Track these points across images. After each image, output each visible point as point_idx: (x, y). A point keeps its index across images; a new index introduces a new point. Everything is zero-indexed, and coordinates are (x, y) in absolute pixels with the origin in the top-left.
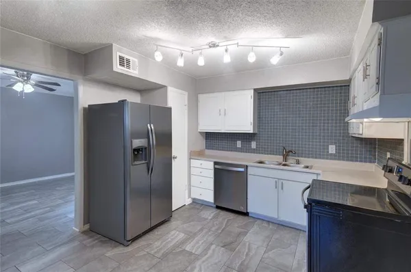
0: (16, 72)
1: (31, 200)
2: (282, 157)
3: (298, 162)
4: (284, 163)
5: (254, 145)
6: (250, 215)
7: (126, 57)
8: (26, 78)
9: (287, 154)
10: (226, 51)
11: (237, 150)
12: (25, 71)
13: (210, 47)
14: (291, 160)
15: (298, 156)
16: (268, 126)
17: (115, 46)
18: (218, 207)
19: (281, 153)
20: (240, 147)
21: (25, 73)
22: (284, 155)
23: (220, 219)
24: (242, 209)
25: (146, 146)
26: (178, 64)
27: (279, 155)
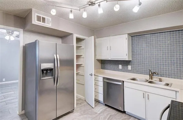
0: (6, 31)
1: (10, 92)
2: (149, 76)
3: (161, 80)
4: (150, 80)
5: (129, 67)
6: (126, 113)
7: (42, 16)
8: (11, 33)
9: (152, 75)
10: (99, 5)
11: (119, 70)
12: (11, 30)
13: (90, 5)
14: (155, 79)
15: (161, 76)
16: (139, 56)
17: (34, 10)
18: (106, 105)
19: (148, 74)
20: (121, 68)
21: (11, 31)
22: (150, 75)
23: (105, 114)
24: (121, 109)
25: (53, 67)
26: (70, 18)
27: (147, 75)
